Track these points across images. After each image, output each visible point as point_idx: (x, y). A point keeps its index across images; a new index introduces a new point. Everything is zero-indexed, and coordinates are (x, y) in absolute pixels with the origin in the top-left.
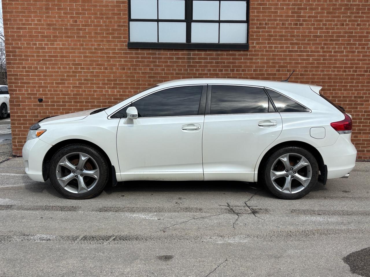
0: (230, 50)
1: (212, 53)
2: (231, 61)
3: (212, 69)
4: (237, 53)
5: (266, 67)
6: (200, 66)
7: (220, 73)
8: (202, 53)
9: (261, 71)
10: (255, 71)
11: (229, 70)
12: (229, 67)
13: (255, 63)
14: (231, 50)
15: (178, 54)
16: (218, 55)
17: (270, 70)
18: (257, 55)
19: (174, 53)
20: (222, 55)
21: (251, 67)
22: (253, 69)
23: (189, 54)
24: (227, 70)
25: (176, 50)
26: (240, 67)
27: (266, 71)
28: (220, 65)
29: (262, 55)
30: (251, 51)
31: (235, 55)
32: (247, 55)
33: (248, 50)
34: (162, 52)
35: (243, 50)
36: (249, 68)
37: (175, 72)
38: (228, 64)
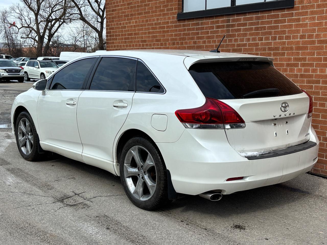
0: (271, 10)
1: (251, 16)
2: (273, 25)
3: (251, 37)
4: (280, 13)
5: (318, 31)
6: (239, 35)
7: (260, 42)
8: (241, 17)
9: (310, 36)
10: (302, 37)
11: (270, 39)
12: (270, 33)
13: (302, 26)
14: (273, 10)
15: (218, 22)
16: (258, 18)
17: (323, 34)
18: (306, 13)
19: (214, 21)
20: (263, 17)
21: (298, 31)
22: (299, 35)
23: (228, 21)
24: (267, 39)
25: (217, 17)
26: (284, 32)
27: (317, 36)
28: (259, 32)
29: (312, 13)
30: (298, 8)
31: (277, 16)
32: (292, 15)
33: (293, 8)
34: (204, 21)
35: (287, 8)
36: (295, 33)
37: (215, 44)
38: (269, 29)
